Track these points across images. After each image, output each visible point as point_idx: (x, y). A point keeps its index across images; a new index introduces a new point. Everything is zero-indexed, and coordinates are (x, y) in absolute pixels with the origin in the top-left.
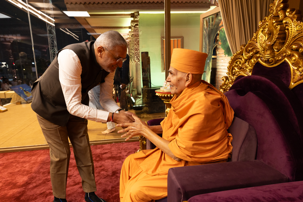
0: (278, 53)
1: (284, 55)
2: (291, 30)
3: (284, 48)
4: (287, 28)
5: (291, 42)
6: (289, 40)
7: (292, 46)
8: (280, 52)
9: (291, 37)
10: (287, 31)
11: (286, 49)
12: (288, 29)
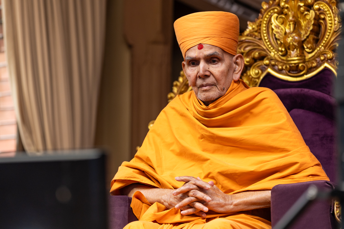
0: (310, 55)
1: (322, 58)
2: (329, 20)
3: (321, 48)
4: (322, 16)
5: (332, 39)
6: (329, 35)
7: (334, 44)
8: (313, 54)
9: (332, 31)
10: (322, 21)
11: (325, 49)
12: (324, 19)
